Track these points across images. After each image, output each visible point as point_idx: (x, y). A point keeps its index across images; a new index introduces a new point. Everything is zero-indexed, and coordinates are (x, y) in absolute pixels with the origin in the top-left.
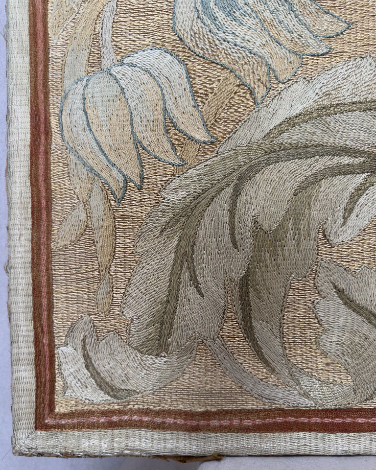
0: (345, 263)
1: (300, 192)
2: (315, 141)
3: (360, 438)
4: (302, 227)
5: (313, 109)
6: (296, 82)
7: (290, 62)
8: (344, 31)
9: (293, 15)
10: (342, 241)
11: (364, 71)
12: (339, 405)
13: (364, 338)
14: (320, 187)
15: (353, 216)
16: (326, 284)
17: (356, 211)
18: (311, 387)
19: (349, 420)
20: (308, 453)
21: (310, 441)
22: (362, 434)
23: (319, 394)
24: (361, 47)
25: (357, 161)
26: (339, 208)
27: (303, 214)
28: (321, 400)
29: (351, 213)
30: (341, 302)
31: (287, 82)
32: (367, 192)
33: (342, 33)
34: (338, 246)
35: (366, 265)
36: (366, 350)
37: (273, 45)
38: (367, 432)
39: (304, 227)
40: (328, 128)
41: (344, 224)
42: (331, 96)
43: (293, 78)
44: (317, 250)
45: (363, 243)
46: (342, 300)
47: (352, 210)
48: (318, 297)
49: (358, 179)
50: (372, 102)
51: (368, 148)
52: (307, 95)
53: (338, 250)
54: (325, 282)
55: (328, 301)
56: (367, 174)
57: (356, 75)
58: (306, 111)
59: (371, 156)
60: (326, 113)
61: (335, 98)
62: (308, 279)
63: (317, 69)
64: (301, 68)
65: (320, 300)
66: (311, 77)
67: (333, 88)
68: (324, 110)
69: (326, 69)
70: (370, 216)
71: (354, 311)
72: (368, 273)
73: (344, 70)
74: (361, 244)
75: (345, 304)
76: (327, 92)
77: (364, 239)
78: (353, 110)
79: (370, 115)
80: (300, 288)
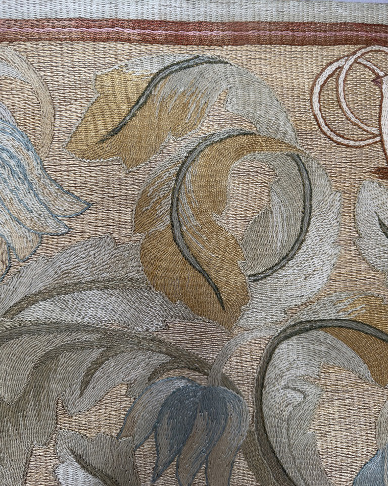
0: (83, 431)
1: (39, 366)
2: (54, 319)
4: (42, 399)
5: (52, 287)
6: (35, 261)
7: (30, 241)
8: (84, 212)
9: (33, 195)
10: (79, 412)
11: (103, 250)
14: (58, 361)
15: (90, 387)
16: (65, 450)
17: (92, 383)
24: (101, 228)
26: (76, 381)
27: (42, 386)
29: (87, 386)
30: (79, 466)
31: (27, 260)
32: (103, 366)
33: (82, 214)
34: (75, 416)
35: (102, 432)
37: (13, 224)
39: (44, 398)
40: (66, 306)
41: (81, 395)
42: (70, 275)
43: (33, 256)
44: (57, 419)
45: (99, 412)
46: (79, 464)
47: (89, 383)
48: (58, 462)
49: (95, 354)
50: (109, 281)
51: (104, 325)
52: (46, 273)
53: (75, 419)
54: (63, 449)
55: (67, 466)
56: (103, 349)
57: (94, 254)
58: (45, 289)
59: (107, 333)
60: (64, 291)
61: (74, 277)
62: (49, 446)
63: (57, 249)
64: (40, 247)
65: (60, 465)
66: (51, 256)
67: (72, 267)
68: (63, 289)
69: (66, 248)
70: (105, 388)
71: (91, 473)
72: (104, 440)
73: (83, 249)
74: (98, 414)
75: (83, 467)
76: (66, 271)
77: (100, 409)
78: (91, 289)
79: (108, 294)
80: (41, 454)
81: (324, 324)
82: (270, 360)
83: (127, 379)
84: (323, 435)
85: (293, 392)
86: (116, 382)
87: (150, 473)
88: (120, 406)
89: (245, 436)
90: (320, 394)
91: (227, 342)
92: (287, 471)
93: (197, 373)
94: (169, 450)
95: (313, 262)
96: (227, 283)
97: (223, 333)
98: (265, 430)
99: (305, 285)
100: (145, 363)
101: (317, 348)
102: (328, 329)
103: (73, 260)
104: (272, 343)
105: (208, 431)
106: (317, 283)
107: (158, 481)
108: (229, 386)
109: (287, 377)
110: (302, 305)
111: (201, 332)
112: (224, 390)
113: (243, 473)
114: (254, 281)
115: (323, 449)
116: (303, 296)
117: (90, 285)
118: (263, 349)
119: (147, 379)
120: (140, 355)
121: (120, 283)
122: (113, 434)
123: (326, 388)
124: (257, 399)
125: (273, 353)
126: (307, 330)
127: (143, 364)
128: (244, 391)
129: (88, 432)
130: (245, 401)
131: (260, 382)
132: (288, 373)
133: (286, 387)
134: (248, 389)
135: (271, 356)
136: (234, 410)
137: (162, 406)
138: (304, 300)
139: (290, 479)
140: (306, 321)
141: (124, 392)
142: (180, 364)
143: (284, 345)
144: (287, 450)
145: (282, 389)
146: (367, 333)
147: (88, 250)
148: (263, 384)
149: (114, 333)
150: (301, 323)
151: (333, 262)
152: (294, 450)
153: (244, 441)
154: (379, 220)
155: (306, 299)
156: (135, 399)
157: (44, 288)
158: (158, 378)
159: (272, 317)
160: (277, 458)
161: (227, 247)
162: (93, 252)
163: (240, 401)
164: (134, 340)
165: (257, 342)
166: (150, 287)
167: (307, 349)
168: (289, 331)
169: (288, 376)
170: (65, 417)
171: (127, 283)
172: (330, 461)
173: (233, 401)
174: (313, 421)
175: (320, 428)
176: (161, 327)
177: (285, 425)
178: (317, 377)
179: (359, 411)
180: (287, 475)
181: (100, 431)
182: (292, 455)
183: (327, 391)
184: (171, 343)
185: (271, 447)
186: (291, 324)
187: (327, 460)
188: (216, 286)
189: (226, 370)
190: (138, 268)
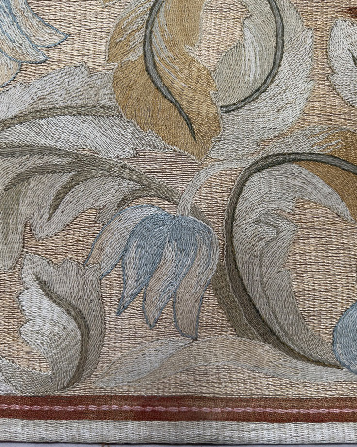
0: (49, 256)
1: (10, 188)
2: (28, 142)
3: (56, 425)
4: (11, 221)
5: (27, 112)
6: (14, 86)
7: (10, 69)
8: (62, 42)
9: (16, 27)
10: (47, 236)
11: (77, 78)
12: (37, 393)
13: (62, 328)
14: (29, 184)
15: (59, 212)
16: (30, 275)
17: (61, 207)
18: (12, 373)
19: (46, 408)
20: (8, 439)
21: (10, 427)
22: (58, 421)
23: (19, 381)
24: (77, 57)
25: (65, 161)
26: (45, 204)
27: (12, 209)
28: (21, 387)
29: (56, 210)
30: (43, 293)
31: (6, 86)
32: (73, 190)
33: (59, 44)
34: (42, 240)
35: (68, 258)
36: (64, 340)
38: (63, 419)
39: (12, 221)
40: (40, 130)
41: (49, 219)
42: (45, 100)
43: (12, 82)
44: (24, 243)
45: (67, 238)
46: (43, 291)
47: (58, 207)
48: (22, 288)
49: (66, 178)
50: (82, 107)
51: (76, 149)
52: (23, 99)
53: (42, 243)
54: (29, 274)
55: (31, 292)
56: (73, 173)
57: (69, 82)
58: (21, 113)
59: (78, 157)
60: (39, 116)
61: (48, 102)
62: (14, 270)
63: (35, 76)
64: (19, 74)
65: (24, 290)
66: (28, 83)
67: (47, 93)
68: (38, 113)
69: (43, 75)
70: (74, 213)
71: (55, 302)
72: (70, 267)
73: (58, 77)
74: (65, 239)
75: (47, 295)
76: (42, 97)
77: (68, 234)
78: (64, 114)
79: (80, 120)
80: (6, 279)
81: (298, 157)
82: (240, 193)
83: (97, 204)
84: (299, 274)
85: (265, 227)
86: (85, 208)
87: (115, 304)
88: (89, 231)
89: (214, 270)
90: (294, 231)
91: (197, 173)
92: (260, 312)
93: (167, 202)
94: (136, 281)
95: (286, 95)
96: (199, 114)
97: (194, 163)
98: (236, 265)
99: (277, 118)
100: (114, 190)
101: (291, 182)
102: (303, 163)
103: (49, 87)
104: (243, 174)
105: (177, 262)
106: (291, 115)
107: (124, 314)
108: (199, 216)
109: (258, 210)
110: (275, 137)
111: (171, 162)
112: (194, 220)
113: (213, 311)
114: (226, 112)
115: (299, 291)
116: (276, 128)
117: (63, 111)
118: (234, 181)
119: (116, 206)
120: (110, 182)
121: (93, 110)
122: (79, 261)
123: (302, 225)
124: (227, 232)
125: (245, 185)
126: (280, 163)
127: (112, 190)
128: (214, 222)
129: (54, 257)
130: (215, 233)
131: (230, 215)
132: (259, 206)
133: (258, 221)
134: (218, 221)
135: (242, 188)
136: (203, 241)
137: (130, 234)
138: (276, 133)
139: (264, 321)
140: (279, 154)
141: (92, 218)
142: (150, 192)
143: (255, 178)
144: (260, 289)
145: (253, 223)
146: (344, 169)
147: (63, 78)
148: (233, 216)
149: (85, 158)
150: (274, 155)
151: (305, 96)
152: (267, 289)
153: (214, 275)
154: (353, 57)
155: (279, 132)
156: (103, 225)
157: (19, 112)
158: (128, 205)
159: (243, 149)
160: (249, 296)
161: (199, 77)
162: (67, 80)
163: (209, 232)
164: (104, 166)
165: (228, 174)
166: (121, 115)
167: (280, 182)
168: (260, 163)
169: (260, 209)
170: (32, 241)
171: (99, 109)
172: (307, 305)
173: (203, 232)
174: (288, 259)
175: (296, 267)
176: (132, 155)
177: (257, 261)
178: (292, 211)
179: (338, 251)
180: (261, 317)
181: (66, 256)
182: (265, 294)
183: (302, 228)
184: (141, 171)
185: (243, 284)
186: (263, 156)
187: (304, 302)
188: (187, 116)
189: (196, 200)
190: (109, 96)
